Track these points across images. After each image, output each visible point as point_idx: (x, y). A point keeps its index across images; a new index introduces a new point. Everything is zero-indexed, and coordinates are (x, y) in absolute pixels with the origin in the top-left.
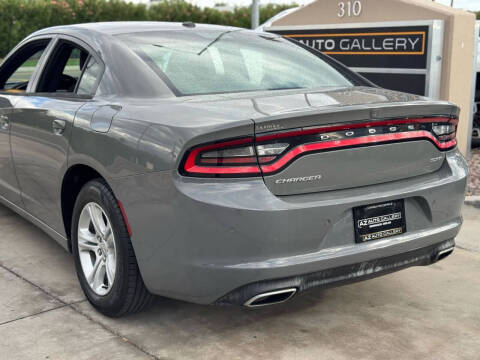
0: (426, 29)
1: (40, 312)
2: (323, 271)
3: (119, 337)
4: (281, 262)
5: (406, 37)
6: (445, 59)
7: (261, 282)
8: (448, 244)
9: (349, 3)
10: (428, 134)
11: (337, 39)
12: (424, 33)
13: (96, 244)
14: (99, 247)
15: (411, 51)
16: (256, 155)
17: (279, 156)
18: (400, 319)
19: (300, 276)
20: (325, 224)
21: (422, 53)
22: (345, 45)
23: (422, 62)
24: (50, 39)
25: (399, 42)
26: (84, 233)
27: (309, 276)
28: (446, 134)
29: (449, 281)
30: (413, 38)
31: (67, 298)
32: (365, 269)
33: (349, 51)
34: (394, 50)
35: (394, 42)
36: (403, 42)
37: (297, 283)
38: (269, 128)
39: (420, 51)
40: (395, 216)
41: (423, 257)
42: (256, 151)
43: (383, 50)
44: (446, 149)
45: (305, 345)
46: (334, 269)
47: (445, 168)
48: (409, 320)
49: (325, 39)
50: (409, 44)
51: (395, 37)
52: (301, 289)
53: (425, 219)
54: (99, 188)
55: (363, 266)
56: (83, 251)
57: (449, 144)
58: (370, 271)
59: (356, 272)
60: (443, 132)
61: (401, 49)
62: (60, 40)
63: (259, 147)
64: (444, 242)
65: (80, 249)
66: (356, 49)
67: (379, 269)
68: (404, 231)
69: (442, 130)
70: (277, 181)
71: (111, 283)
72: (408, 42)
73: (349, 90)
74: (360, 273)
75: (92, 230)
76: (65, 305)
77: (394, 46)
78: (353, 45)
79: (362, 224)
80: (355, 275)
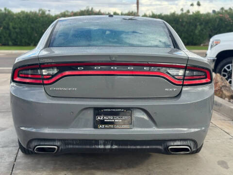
4: (47, 131)
17: (53, 76)
32: (104, 145)
37: (57, 144)
38: (46, 61)
40: (125, 118)
42: (42, 72)
52: (60, 148)
55: (101, 143)
58: (108, 147)
59: (98, 145)
63: (43, 71)
70: (51, 89)
74: (101, 146)
79: (99, 118)
80: (97, 147)
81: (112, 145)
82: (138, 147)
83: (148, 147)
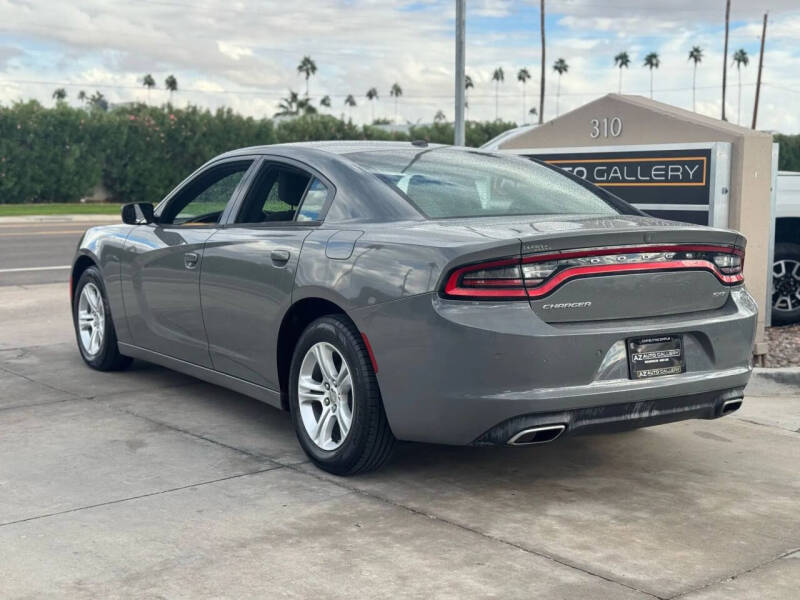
0: (707, 153)
1: (257, 472)
2: (594, 408)
3: (357, 492)
5: (682, 163)
6: (732, 193)
7: (527, 416)
8: (735, 394)
9: (605, 120)
10: (708, 264)
11: (590, 168)
12: (705, 159)
13: (322, 393)
14: (325, 396)
15: (690, 181)
16: (522, 277)
17: (546, 279)
18: (681, 483)
19: (570, 411)
20: (597, 354)
21: (704, 184)
22: (601, 173)
23: (703, 196)
24: (252, 161)
25: (673, 170)
26: (305, 381)
27: (579, 412)
28: (729, 267)
29: (740, 453)
30: (691, 164)
31: (284, 461)
32: (641, 411)
33: (607, 181)
34: (666, 181)
35: (666, 170)
36: (678, 170)
37: (566, 419)
38: (537, 248)
39: (702, 182)
40: (673, 353)
41: (706, 405)
42: (522, 273)
43: (652, 181)
44: (731, 284)
45: (572, 501)
46: (607, 407)
47: (729, 306)
48: (692, 483)
49: (574, 166)
50: (685, 173)
51: (667, 164)
52: (570, 428)
53: (706, 358)
54: (332, 324)
55: (638, 406)
56: (305, 402)
57: (734, 279)
58: (645, 414)
59: (631, 413)
60: (725, 264)
61: (675, 179)
62: (266, 162)
63: (525, 269)
64: (731, 390)
65: (300, 401)
66: (615, 180)
67: (655, 413)
68: (684, 370)
69: (724, 261)
70: (544, 307)
71: (344, 434)
72: (684, 169)
73: (610, 218)
74: (635, 416)
75: (318, 376)
76: (283, 466)
77: (666, 175)
78: (612, 175)
79: (636, 358)
80: (629, 417)
81: (651, 411)
82: (687, 409)
83: (698, 407)
